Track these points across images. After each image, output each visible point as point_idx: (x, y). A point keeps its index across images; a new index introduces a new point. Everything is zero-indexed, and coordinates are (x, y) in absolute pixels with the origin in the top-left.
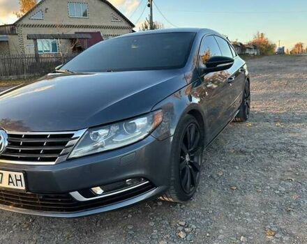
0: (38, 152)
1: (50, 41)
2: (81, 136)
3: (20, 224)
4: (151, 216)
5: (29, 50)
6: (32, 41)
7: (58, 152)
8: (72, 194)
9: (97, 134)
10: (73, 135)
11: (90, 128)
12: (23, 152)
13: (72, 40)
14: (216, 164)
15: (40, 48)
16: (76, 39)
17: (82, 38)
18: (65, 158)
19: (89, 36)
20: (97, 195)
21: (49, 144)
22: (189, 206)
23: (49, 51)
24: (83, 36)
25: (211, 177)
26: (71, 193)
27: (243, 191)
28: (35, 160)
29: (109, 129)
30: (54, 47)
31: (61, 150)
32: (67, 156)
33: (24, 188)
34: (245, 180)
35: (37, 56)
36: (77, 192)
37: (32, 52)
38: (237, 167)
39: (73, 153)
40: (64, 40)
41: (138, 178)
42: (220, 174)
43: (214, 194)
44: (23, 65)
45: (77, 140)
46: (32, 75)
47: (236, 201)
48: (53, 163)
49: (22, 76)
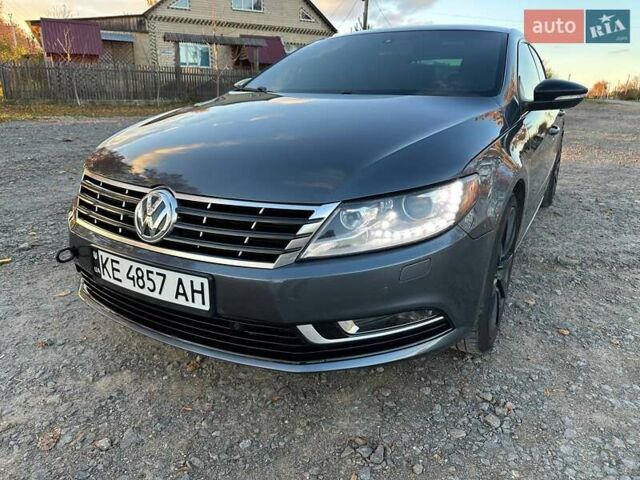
0: (239, 241)
1: (200, 47)
2: (326, 216)
3: (179, 363)
4: (420, 374)
5: (166, 60)
6: (172, 44)
7: (281, 245)
8: (301, 328)
9: (355, 216)
10: (312, 212)
11: (344, 202)
12: (207, 237)
13: (235, 48)
14: (519, 282)
15: (183, 59)
16: (240, 46)
17: (252, 46)
18: (292, 258)
19: (263, 43)
20: (347, 335)
21: (261, 228)
22: (489, 362)
23: (196, 64)
24: (254, 42)
25: (515, 306)
26: (299, 327)
27: (584, 339)
28: (233, 255)
29: (379, 206)
30: (205, 57)
31: (288, 241)
32: (297, 253)
33: (207, 307)
34: (582, 317)
35: (178, 71)
36: (311, 326)
37: (171, 63)
38: (559, 292)
39: (309, 249)
40: (224, 47)
41: (421, 310)
42: (532, 303)
43: (530, 342)
44: (156, 84)
45: (319, 224)
46: (169, 101)
47: (576, 359)
48: (270, 266)
49: (152, 102)
